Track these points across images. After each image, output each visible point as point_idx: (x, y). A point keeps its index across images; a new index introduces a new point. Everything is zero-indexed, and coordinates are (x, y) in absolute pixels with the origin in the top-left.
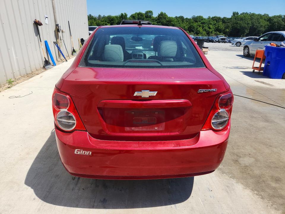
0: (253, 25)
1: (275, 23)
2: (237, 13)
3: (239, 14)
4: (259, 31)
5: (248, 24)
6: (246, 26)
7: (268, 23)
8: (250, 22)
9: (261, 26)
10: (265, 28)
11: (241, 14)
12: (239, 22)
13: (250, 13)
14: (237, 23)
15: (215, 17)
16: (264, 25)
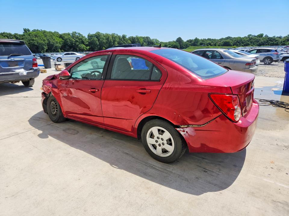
0: (49, 42)
1: (67, 39)
2: (29, 30)
3: (31, 31)
4: (56, 47)
5: (44, 40)
6: (43, 42)
7: (61, 39)
8: (45, 39)
9: (57, 42)
10: (60, 44)
11: (32, 31)
12: (34, 39)
13: (41, 30)
14: (33, 40)
15: (4, 33)
16: (58, 42)
